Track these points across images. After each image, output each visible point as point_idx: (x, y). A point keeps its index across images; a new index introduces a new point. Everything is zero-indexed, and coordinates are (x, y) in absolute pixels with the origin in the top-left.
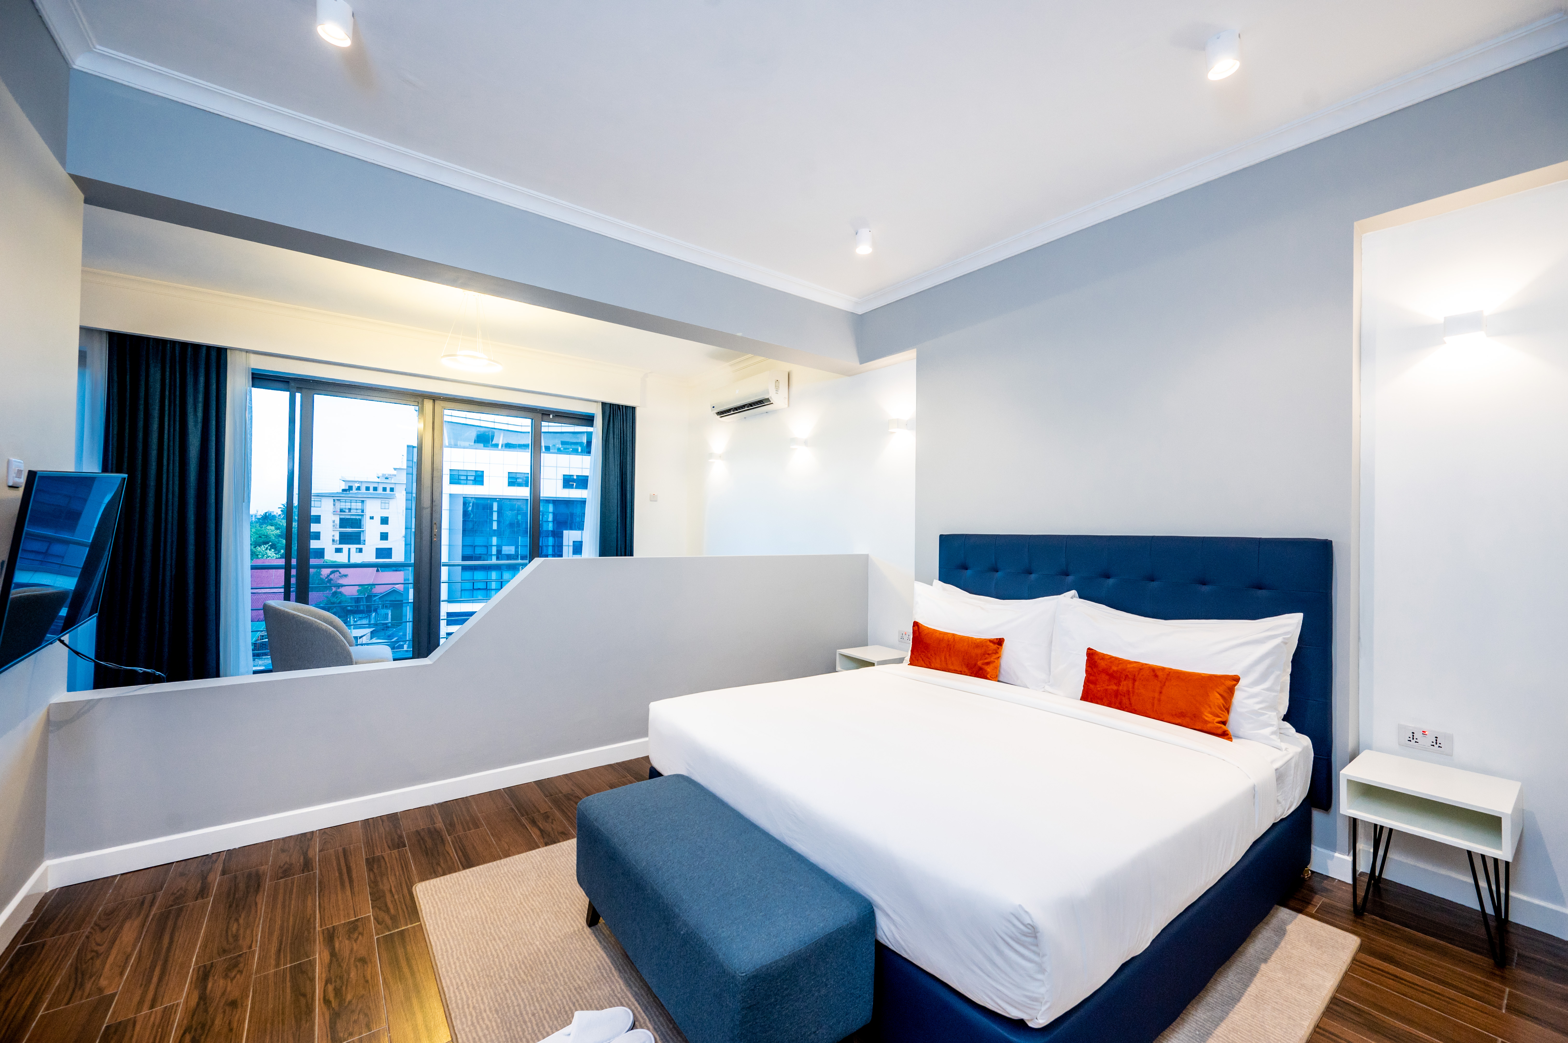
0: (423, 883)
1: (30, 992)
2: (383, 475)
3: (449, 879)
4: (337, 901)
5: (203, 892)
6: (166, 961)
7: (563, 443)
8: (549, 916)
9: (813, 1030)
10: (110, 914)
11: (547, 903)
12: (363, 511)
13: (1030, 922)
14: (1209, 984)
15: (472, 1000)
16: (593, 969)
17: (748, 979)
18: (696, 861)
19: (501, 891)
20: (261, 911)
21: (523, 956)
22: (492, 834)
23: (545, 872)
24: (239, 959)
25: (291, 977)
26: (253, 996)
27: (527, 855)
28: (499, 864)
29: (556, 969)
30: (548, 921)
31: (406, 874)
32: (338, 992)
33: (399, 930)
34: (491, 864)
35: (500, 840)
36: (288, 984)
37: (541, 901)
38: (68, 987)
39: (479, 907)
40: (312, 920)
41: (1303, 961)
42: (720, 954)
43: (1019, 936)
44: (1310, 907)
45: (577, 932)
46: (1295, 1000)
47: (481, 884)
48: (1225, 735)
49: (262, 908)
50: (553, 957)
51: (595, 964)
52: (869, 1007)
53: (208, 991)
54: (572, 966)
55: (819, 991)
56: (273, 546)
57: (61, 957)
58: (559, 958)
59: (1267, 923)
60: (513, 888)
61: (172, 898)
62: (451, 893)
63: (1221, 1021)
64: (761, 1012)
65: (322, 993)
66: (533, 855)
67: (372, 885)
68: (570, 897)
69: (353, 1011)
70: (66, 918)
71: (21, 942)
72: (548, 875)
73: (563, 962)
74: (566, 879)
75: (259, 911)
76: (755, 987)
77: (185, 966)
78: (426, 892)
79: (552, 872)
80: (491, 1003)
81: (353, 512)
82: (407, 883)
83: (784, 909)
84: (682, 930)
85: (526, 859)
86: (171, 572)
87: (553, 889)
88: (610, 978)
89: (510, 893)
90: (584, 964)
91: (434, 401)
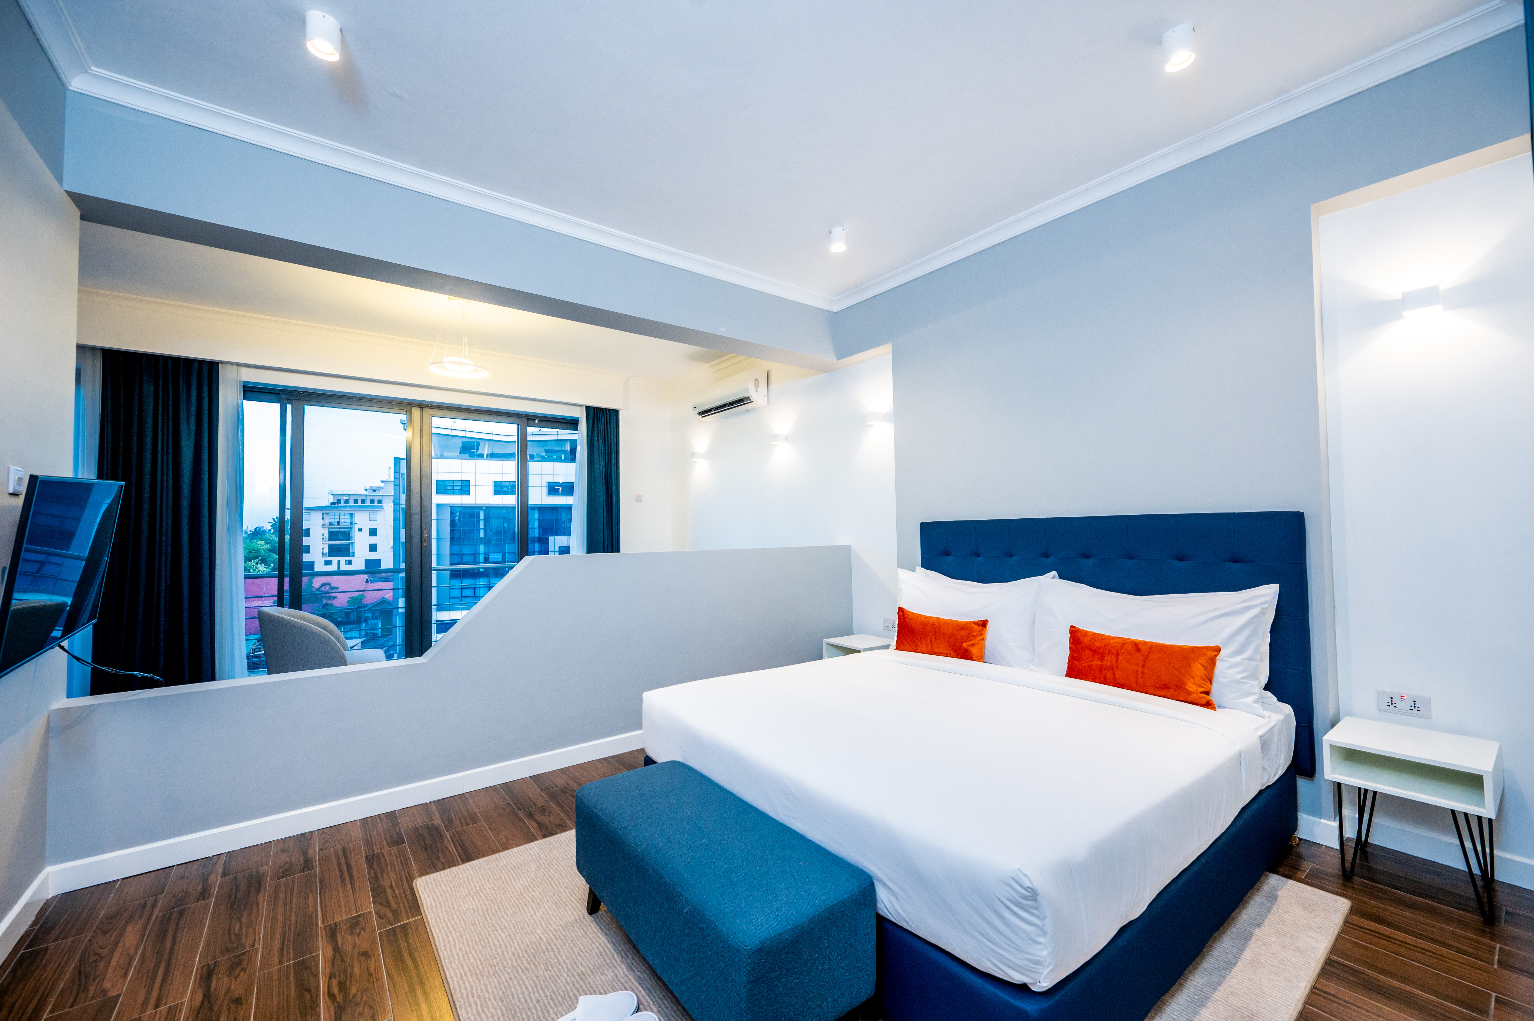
0: (423, 878)
1: (34, 996)
2: (371, 488)
3: (449, 873)
4: (338, 897)
5: (204, 894)
6: (169, 960)
7: (546, 451)
8: (549, 905)
9: (818, 1003)
10: (111, 918)
11: (547, 893)
12: (351, 524)
13: (1030, 886)
14: (1204, 950)
15: (476, 990)
16: (595, 955)
17: (753, 953)
18: (696, 841)
19: (501, 883)
20: (263, 909)
21: (525, 945)
22: (490, 829)
23: (544, 863)
24: (242, 957)
25: (295, 973)
26: (257, 993)
27: (525, 847)
28: (498, 857)
29: (559, 957)
30: (549, 910)
31: (406, 870)
32: (342, 986)
33: (401, 923)
34: (490, 857)
35: (498, 834)
36: (292, 979)
37: (541, 892)
38: (72, 990)
39: (480, 899)
40: (314, 917)
41: (1296, 924)
42: (724, 929)
43: (1019, 899)
44: (1300, 873)
45: (578, 921)
46: (1292, 963)
47: (481, 877)
48: (1208, 705)
49: (264, 907)
50: (555, 945)
51: (597, 951)
52: (873, 978)
53: (212, 989)
54: (574, 953)
55: (823, 964)
56: (264, 561)
57: (64, 961)
58: (561, 946)
59: (1258, 890)
60: (512, 880)
61: (174, 900)
62: (452, 886)
63: (1219, 985)
64: (766, 985)
65: (326, 988)
66: (531, 847)
67: (373, 881)
68: (570, 887)
69: (358, 1004)
70: (68, 923)
71: (24, 947)
72: (547, 866)
73: (565, 950)
74: (564, 869)
75: (261, 910)
76: (760, 960)
77: (188, 966)
78: (426, 886)
79: (551, 863)
80: (495, 991)
81: (342, 525)
82: (407, 878)
83: (785, 884)
84: (685, 909)
85: (524, 851)
86: (166, 582)
87: (552, 879)
88: (612, 963)
89: (510, 885)
90: (586, 951)
91: (422, 409)
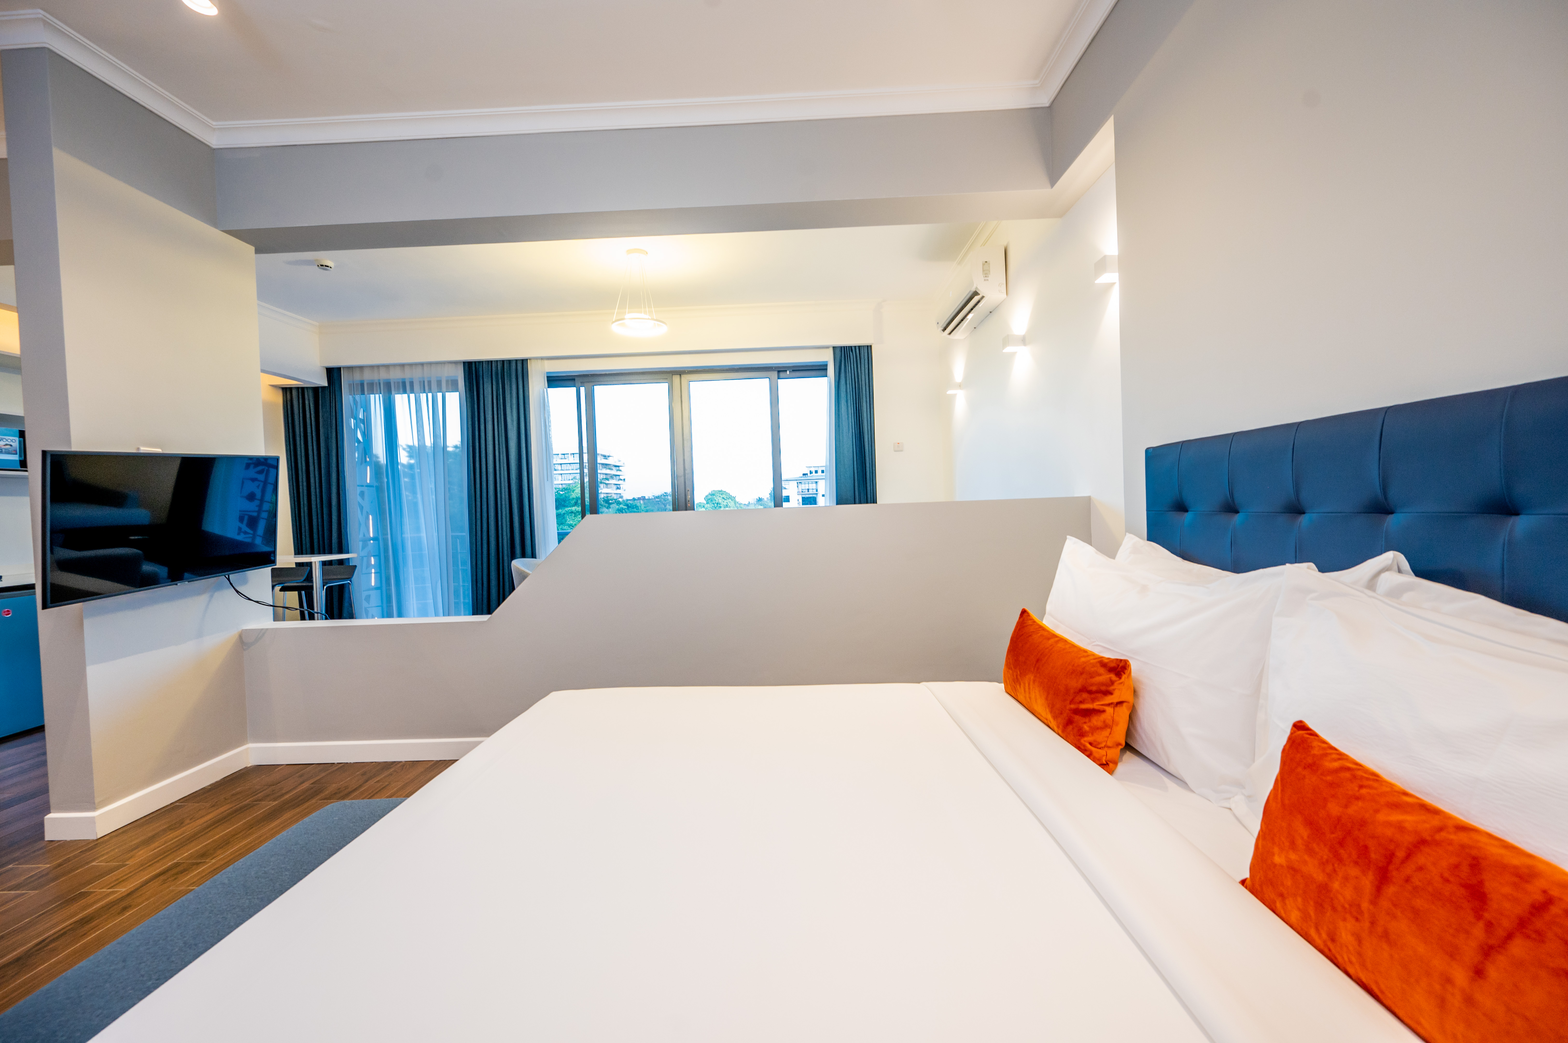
12: (817, 491)
81: (811, 491)
91: (680, 375)
